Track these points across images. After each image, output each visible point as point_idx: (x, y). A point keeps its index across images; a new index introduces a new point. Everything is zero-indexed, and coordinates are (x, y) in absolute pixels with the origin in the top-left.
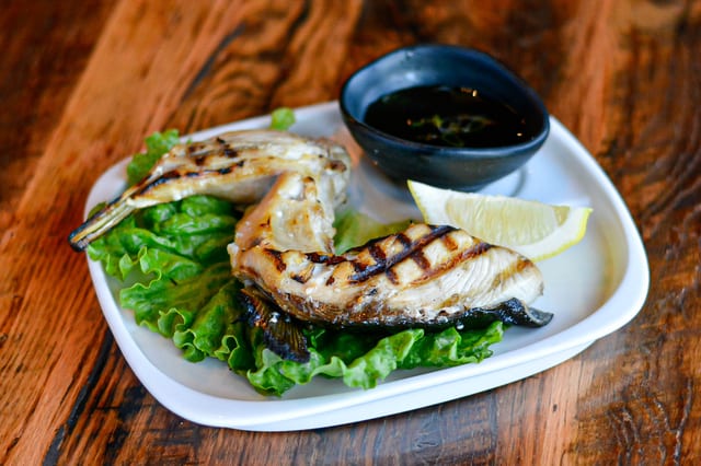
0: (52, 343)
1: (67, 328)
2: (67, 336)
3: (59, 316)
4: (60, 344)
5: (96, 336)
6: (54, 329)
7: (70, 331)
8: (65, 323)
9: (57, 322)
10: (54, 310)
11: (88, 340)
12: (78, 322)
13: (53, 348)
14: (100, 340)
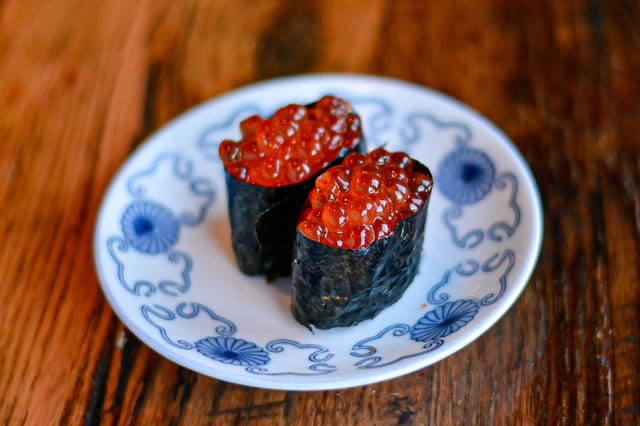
0: (9, 400)
1: (32, 374)
2: (33, 387)
3: (17, 353)
4: (22, 401)
5: (79, 382)
6: (12, 376)
7: (36, 378)
8: (27, 364)
9: (15, 363)
10: (9, 343)
11: (65, 390)
12: (48, 360)
13: (13, 408)
14: (85, 389)
